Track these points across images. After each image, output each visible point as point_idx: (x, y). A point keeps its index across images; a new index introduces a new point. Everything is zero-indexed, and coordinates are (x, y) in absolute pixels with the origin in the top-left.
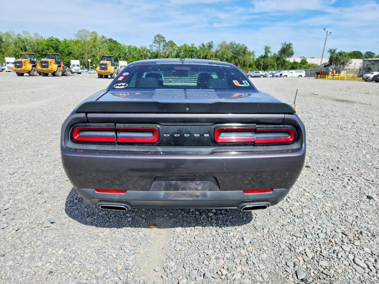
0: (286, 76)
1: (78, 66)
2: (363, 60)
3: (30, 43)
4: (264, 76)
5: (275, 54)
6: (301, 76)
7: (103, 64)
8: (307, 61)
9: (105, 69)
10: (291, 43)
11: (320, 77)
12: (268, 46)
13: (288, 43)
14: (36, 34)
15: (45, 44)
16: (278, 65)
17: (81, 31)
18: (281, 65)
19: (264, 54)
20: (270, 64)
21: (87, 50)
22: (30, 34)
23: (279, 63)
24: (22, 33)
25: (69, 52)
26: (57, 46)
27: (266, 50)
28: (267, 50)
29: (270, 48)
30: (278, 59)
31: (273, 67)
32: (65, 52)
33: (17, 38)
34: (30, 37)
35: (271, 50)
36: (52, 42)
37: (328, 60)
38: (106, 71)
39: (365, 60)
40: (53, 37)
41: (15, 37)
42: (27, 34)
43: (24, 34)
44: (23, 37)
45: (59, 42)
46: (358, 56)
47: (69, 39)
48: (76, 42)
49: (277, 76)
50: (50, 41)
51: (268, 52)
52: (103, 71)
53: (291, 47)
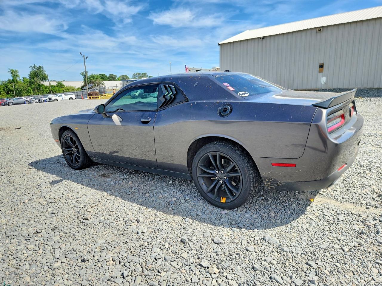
0: (57, 99)
2: (122, 81)
4: (30, 102)
5: (24, 78)
6: (72, 98)
8: (63, 84)
10: (41, 66)
11: (93, 97)
12: (14, 69)
13: (37, 66)
16: (33, 90)
18: (37, 89)
19: (11, 78)
20: (24, 89)
23: (35, 87)
27: (12, 73)
28: (14, 74)
29: (16, 71)
30: (31, 83)
31: (28, 92)
35: (19, 74)
37: (83, 82)
39: (123, 81)
46: (104, 79)
49: (45, 101)
51: (16, 76)
53: (42, 70)
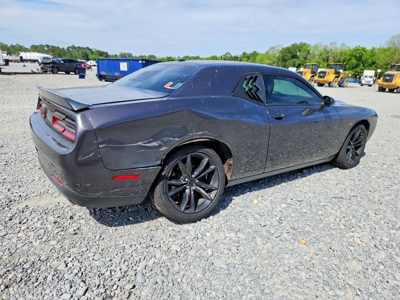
1: (372, 77)
3: (334, 54)
7: (388, 75)
9: (389, 81)
14: (343, 44)
15: (348, 54)
17: (396, 37)
21: (397, 58)
22: (336, 45)
24: (329, 44)
25: (373, 61)
26: (361, 56)
32: (368, 62)
33: (323, 50)
34: (336, 48)
36: (357, 52)
38: (390, 83)
40: (359, 46)
41: (321, 49)
42: (333, 45)
43: (331, 45)
44: (329, 49)
45: (365, 51)
47: (379, 47)
48: (385, 50)
50: (355, 51)
52: (385, 83)
